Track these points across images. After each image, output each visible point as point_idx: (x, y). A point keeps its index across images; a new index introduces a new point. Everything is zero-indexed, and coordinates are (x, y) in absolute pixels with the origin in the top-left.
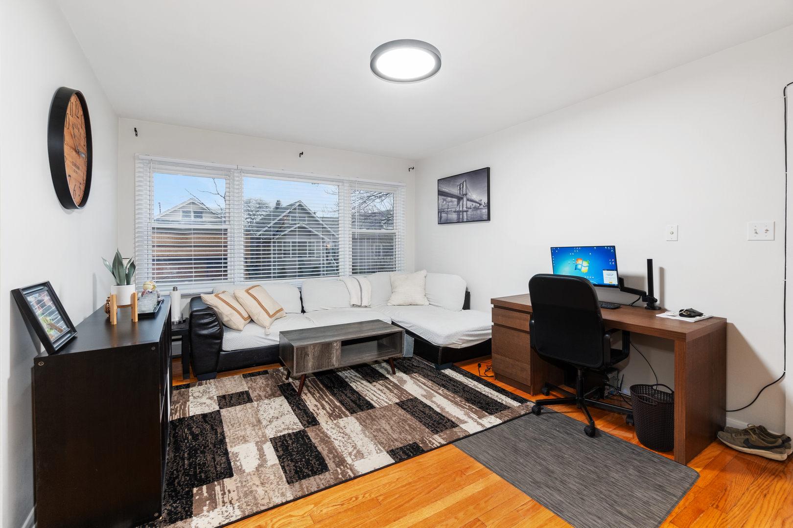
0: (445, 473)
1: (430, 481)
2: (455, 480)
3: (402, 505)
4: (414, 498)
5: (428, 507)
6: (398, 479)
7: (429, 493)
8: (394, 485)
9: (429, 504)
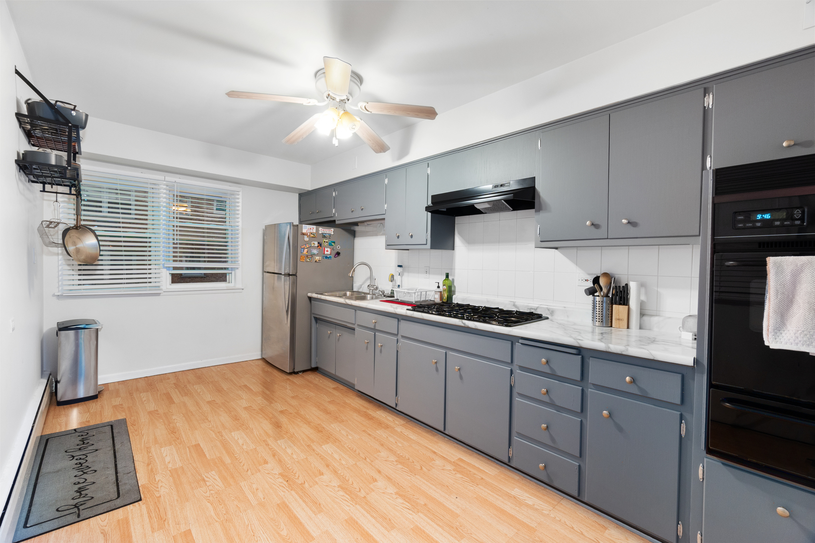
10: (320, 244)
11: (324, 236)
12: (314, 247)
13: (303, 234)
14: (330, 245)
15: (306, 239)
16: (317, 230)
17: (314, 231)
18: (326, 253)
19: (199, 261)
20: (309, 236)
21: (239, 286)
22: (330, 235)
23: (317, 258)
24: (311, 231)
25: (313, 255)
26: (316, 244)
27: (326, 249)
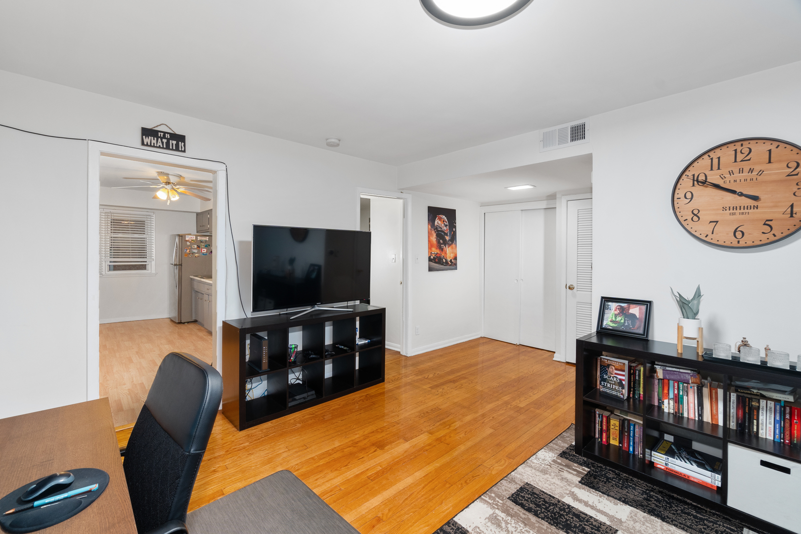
0: (400, 516)
1: (413, 504)
2: (389, 510)
3: (429, 482)
4: (422, 489)
5: (410, 484)
6: (442, 503)
7: (411, 494)
8: (443, 497)
9: (410, 486)
10: (198, 247)
11: (201, 242)
12: (195, 249)
13: (187, 241)
14: (206, 246)
15: (188, 243)
16: (196, 238)
17: (194, 239)
18: (203, 251)
19: (130, 258)
20: (190, 242)
21: (154, 272)
22: (206, 241)
23: (196, 255)
24: (192, 239)
25: (193, 253)
26: (196, 246)
27: (203, 249)
